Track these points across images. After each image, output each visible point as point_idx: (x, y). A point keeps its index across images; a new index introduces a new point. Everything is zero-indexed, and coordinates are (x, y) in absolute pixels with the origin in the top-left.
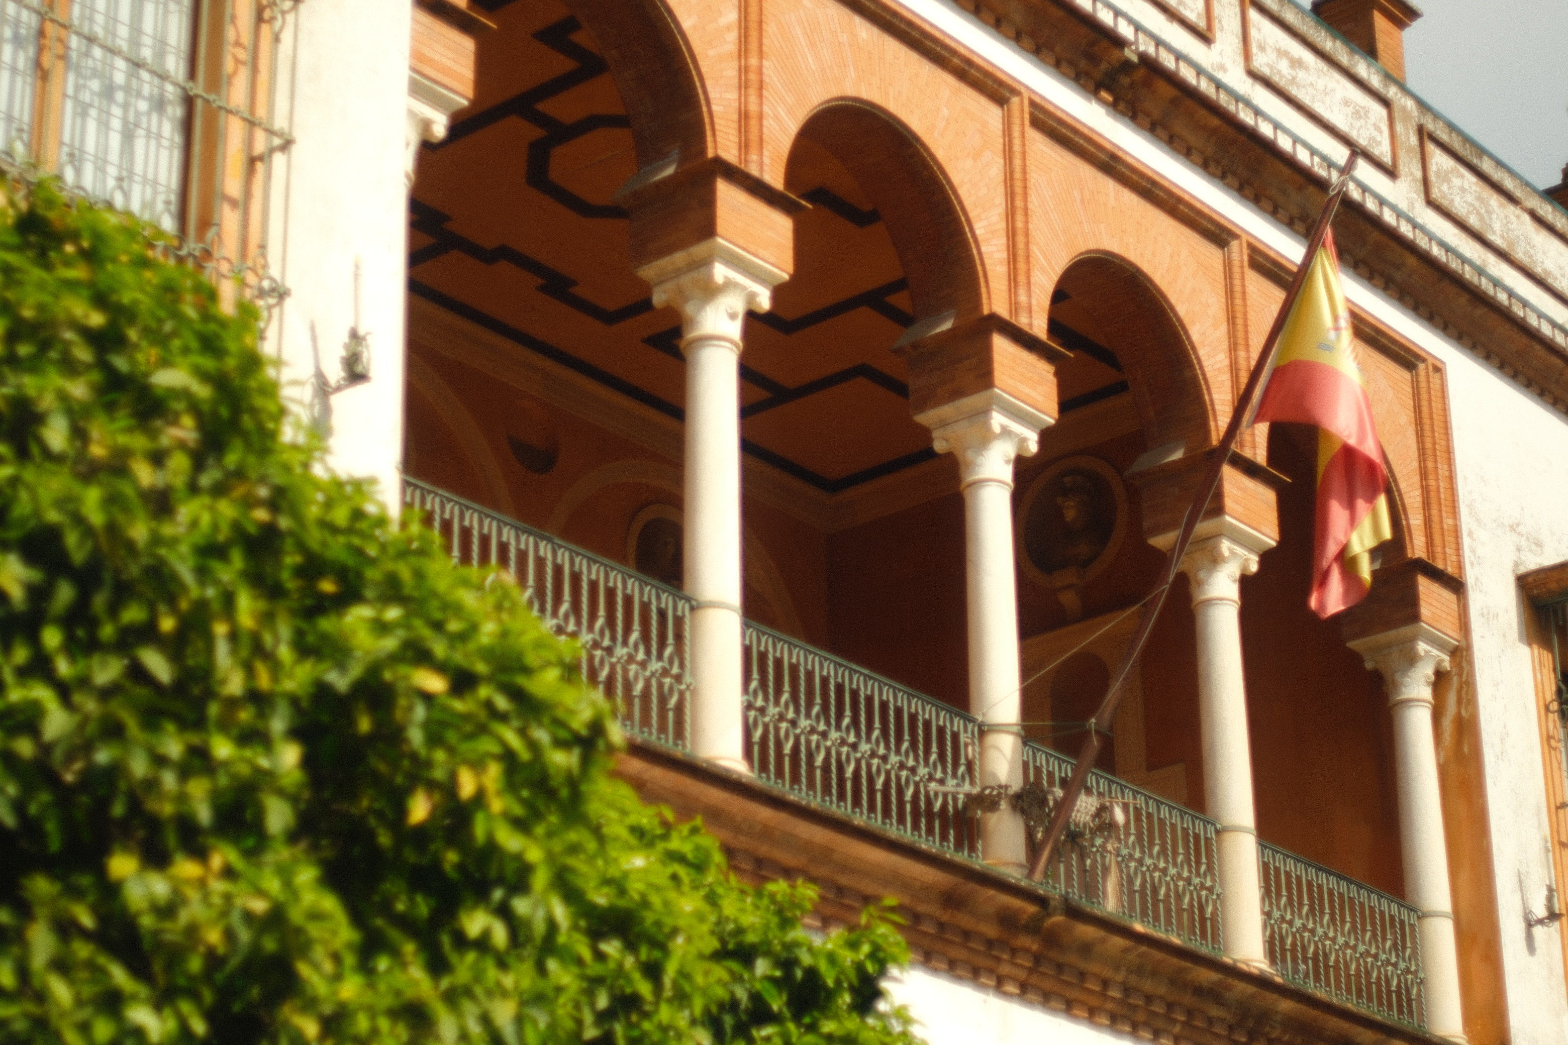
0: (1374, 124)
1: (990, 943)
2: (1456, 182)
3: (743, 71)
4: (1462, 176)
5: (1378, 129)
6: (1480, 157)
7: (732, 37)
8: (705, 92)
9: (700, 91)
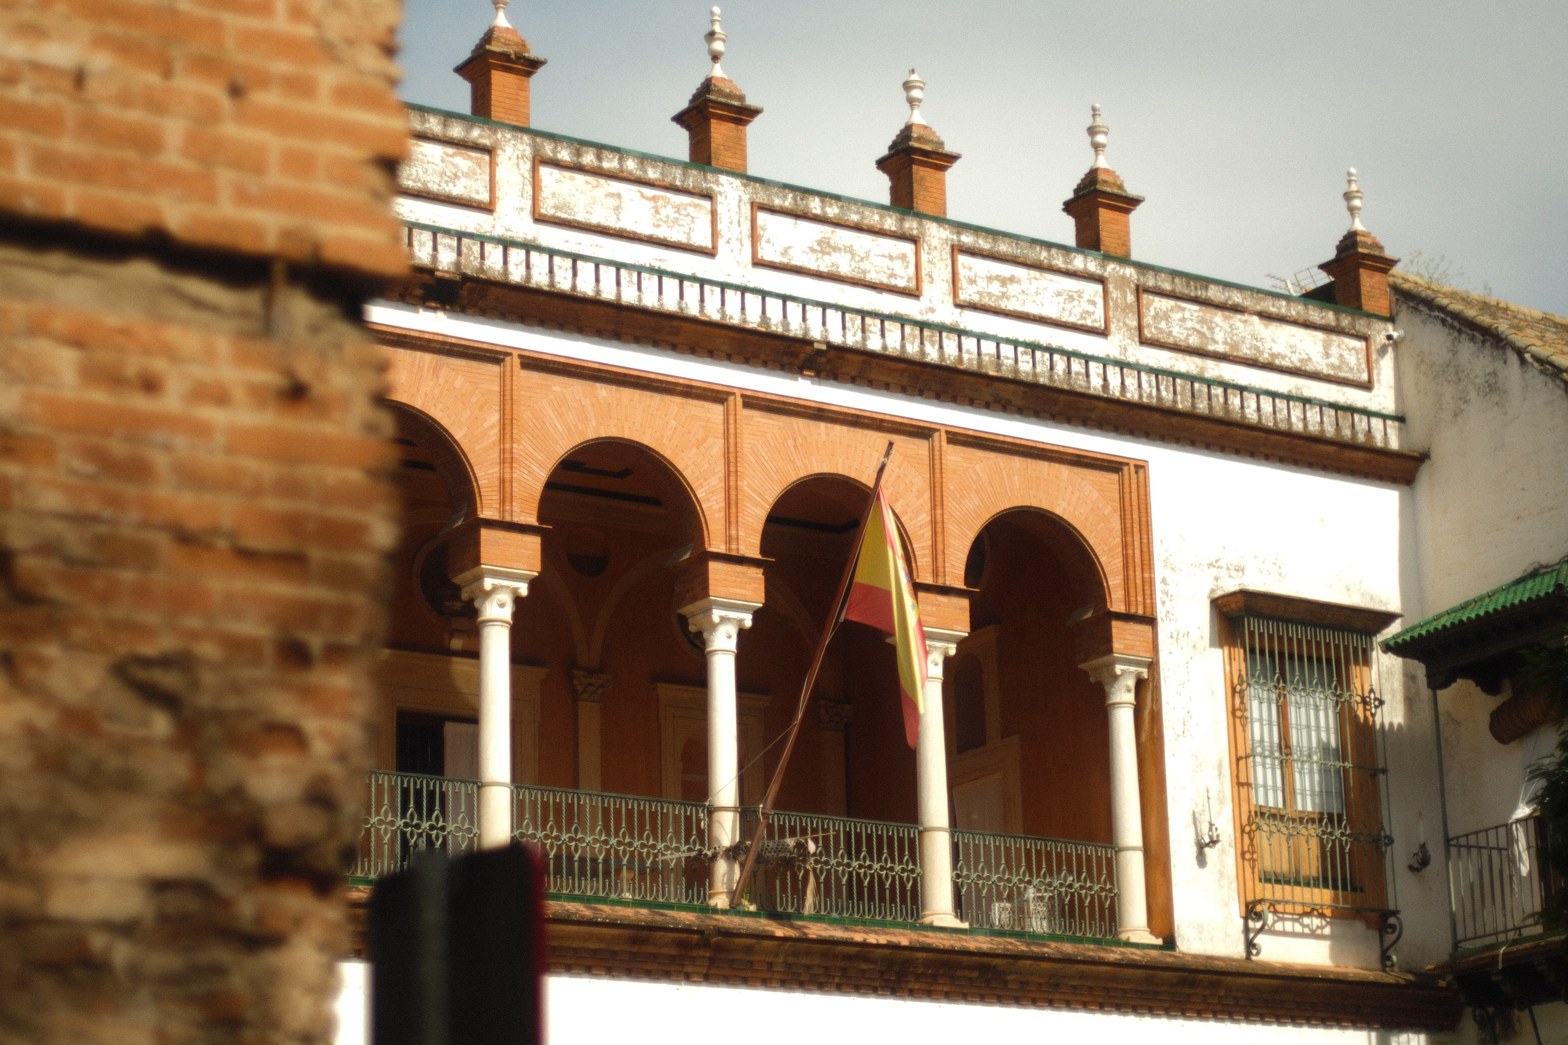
0: (1088, 301)
1: (673, 958)
2: (1176, 316)
3: (503, 451)
4: (1184, 309)
5: (1094, 303)
6: (1206, 288)
7: (495, 432)
8: (474, 474)
9: (471, 474)
